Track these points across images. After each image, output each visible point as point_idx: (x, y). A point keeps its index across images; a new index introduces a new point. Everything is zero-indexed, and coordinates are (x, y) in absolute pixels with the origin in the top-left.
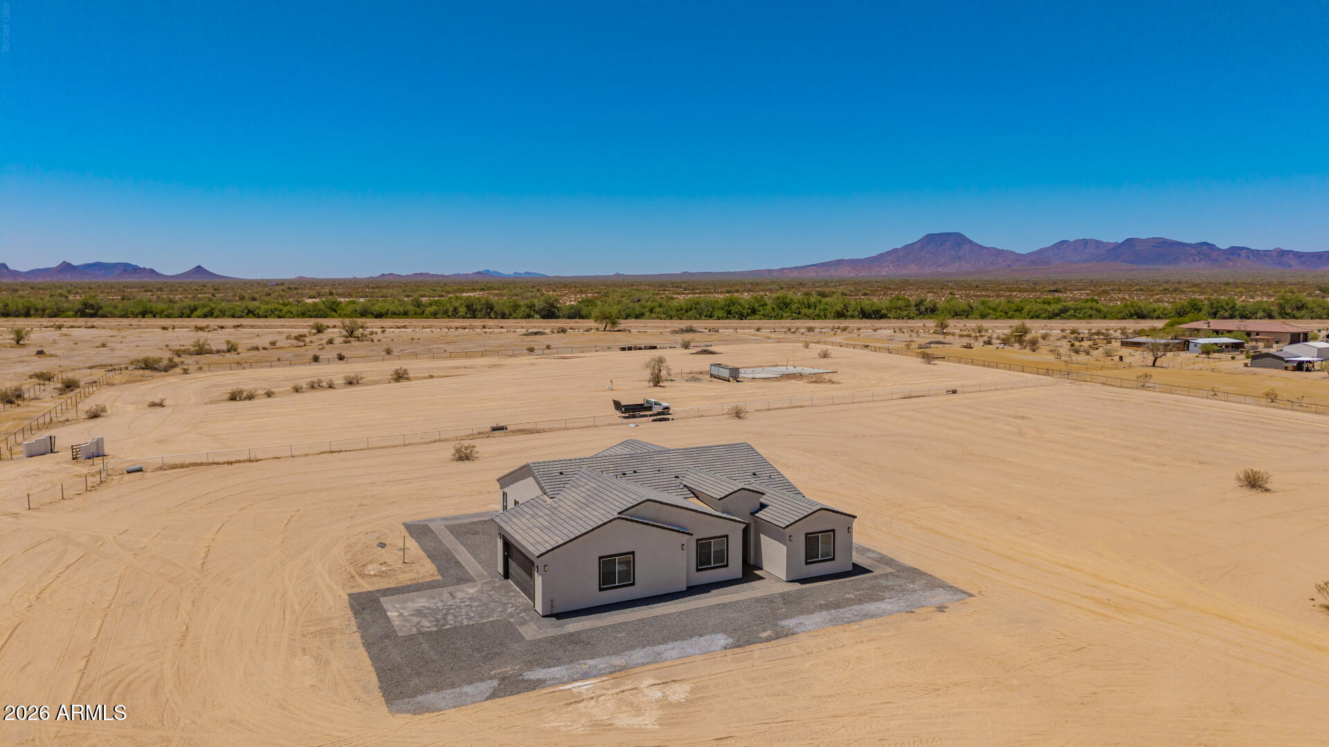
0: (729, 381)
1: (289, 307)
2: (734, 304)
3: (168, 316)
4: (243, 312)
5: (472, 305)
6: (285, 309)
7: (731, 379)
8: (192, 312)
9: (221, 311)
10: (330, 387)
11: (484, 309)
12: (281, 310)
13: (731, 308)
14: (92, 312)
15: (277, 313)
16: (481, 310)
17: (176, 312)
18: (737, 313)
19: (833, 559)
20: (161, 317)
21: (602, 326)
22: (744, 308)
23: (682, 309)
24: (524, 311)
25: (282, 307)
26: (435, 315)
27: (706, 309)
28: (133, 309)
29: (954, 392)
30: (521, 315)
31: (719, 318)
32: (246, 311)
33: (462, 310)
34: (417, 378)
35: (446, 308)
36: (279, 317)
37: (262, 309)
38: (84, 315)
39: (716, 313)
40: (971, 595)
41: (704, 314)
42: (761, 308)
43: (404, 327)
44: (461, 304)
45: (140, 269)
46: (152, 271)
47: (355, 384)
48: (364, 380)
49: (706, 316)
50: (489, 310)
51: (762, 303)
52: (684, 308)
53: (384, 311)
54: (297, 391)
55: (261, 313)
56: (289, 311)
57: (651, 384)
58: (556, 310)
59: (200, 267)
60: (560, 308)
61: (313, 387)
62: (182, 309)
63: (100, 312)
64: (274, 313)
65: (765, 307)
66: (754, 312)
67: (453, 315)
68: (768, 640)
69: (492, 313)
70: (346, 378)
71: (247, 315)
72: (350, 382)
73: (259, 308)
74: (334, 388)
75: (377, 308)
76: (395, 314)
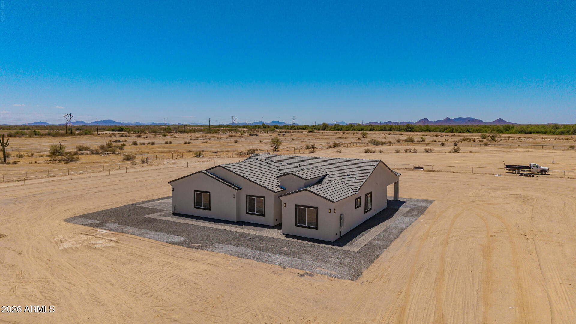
3: (435, 132)
4: (464, 130)
6: (484, 130)
8: (445, 130)
9: (456, 130)
12: (481, 130)
14: (410, 130)
15: (479, 131)
17: (439, 130)
19: (317, 229)
25: (482, 128)
28: (424, 129)
32: (466, 130)
34: (464, 153)
38: (407, 131)
46: (480, 121)
47: (429, 152)
48: (435, 151)
53: (532, 131)
54: (397, 152)
55: (472, 131)
56: (485, 130)
59: (500, 119)
62: (441, 129)
63: (412, 130)
64: (477, 131)
70: (425, 149)
71: (466, 132)
72: (427, 151)
73: (471, 129)
74: (416, 153)
75: (529, 130)
76: (538, 133)
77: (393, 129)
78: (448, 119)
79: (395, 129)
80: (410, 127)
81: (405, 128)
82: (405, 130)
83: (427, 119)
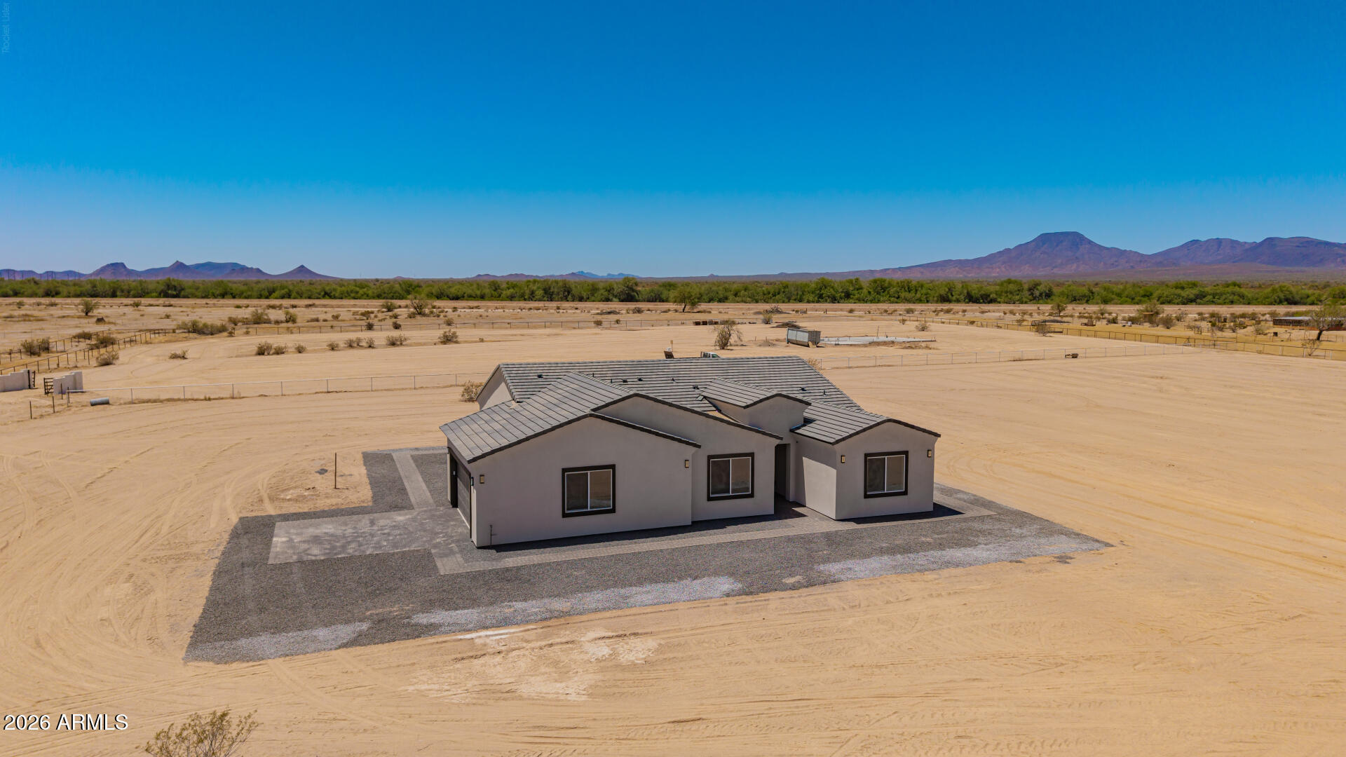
0: (808, 346)
1: (365, 289)
2: (826, 288)
3: (246, 298)
5: (550, 289)
6: (361, 292)
7: (810, 344)
8: (270, 295)
9: (298, 293)
10: (370, 347)
11: (562, 293)
12: (357, 292)
13: (822, 291)
14: (175, 293)
15: (353, 295)
16: (558, 294)
17: (255, 294)
18: (829, 297)
19: (905, 493)
20: (240, 298)
21: (680, 307)
22: (837, 292)
23: (769, 293)
24: (602, 295)
25: (358, 289)
26: (512, 298)
27: (795, 293)
29: (1075, 356)
30: (599, 298)
31: (809, 302)
32: (323, 293)
33: (540, 293)
34: (466, 342)
35: (522, 291)
36: (354, 298)
37: (338, 291)
38: (167, 296)
39: (806, 297)
40: (1108, 545)
41: (794, 297)
42: (856, 292)
43: (477, 307)
44: (538, 288)
45: (248, 268)
46: (258, 270)
47: (398, 345)
48: (408, 342)
49: (795, 300)
50: (567, 293)
51: (857, 286)
52: (772, 291)
53: (460, 294)
54: (333, 349)
55: (337, 295)
56: (365, 294)
57: (718, 348)
58: (635, 294)
59: (302, 266)
60: (640, 291)
61: (351, 346)
62: (261, 291)
63: (182, 293)
64: (350, 295)
65: (860, 291)
66: (847, 296)
67: (529, 298)
68: (793, 587)
69: (570, 296)
70: (388, 339)
71: (324, 297)
72: (393, 344)
73: (335, 290)
74: (373, 348)
75: (453, 291)
76: (471, 297)
77: (122, 291)
78: (179, 266)
79: (129, 292)
80: (175, 286)
81: (159, 290)
82: (160, 294)
83: (123, 265)
